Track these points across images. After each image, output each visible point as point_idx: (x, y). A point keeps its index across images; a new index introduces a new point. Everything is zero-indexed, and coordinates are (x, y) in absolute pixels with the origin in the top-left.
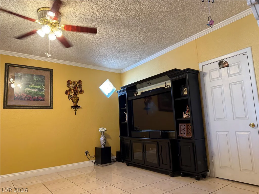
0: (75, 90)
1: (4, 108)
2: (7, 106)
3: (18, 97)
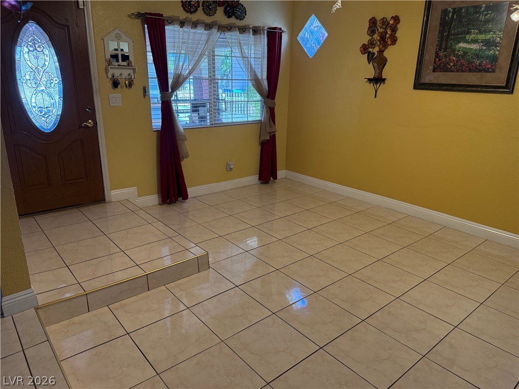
1: (415, 88)
2: (419, 85)
3: (440, 65)
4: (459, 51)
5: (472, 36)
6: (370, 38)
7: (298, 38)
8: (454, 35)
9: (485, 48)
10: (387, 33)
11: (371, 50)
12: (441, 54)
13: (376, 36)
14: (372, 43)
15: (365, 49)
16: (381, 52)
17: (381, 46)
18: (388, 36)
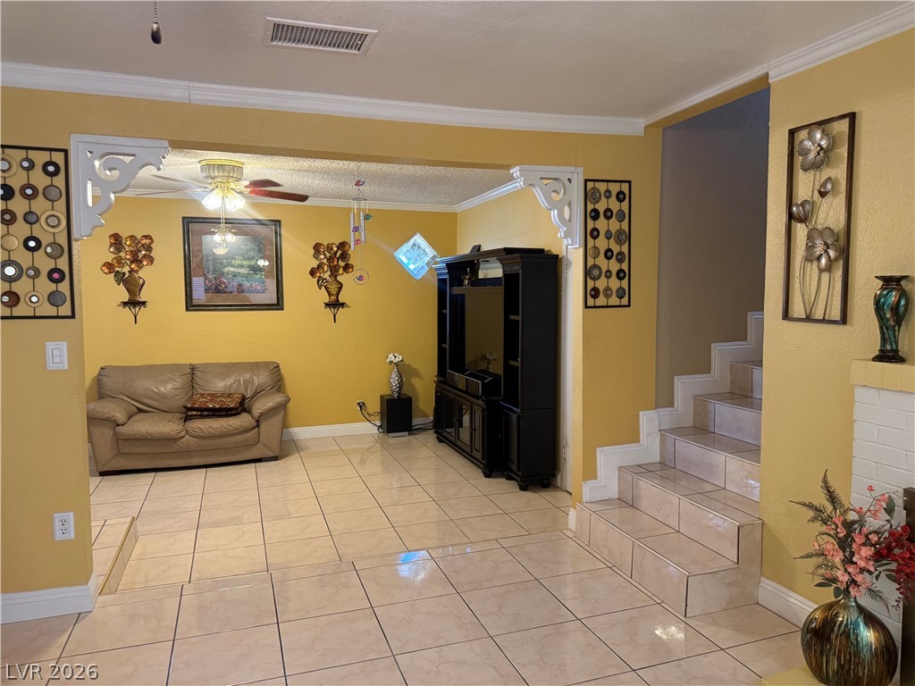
0: (332, 264)
1: (187, 310)
2: (192, 306)
3: (211, 286)
4: (228, 274)
5: (238, 262)
6: (114, 256)
9: (251, 272)
10: (140, 251)
11: (119, 270)
12: (210, 276)
13: (122, 254)
14: (120, 261)
15: (109, 268)
16: (134, 272)
17: (133, 266)
18: (140, 256)
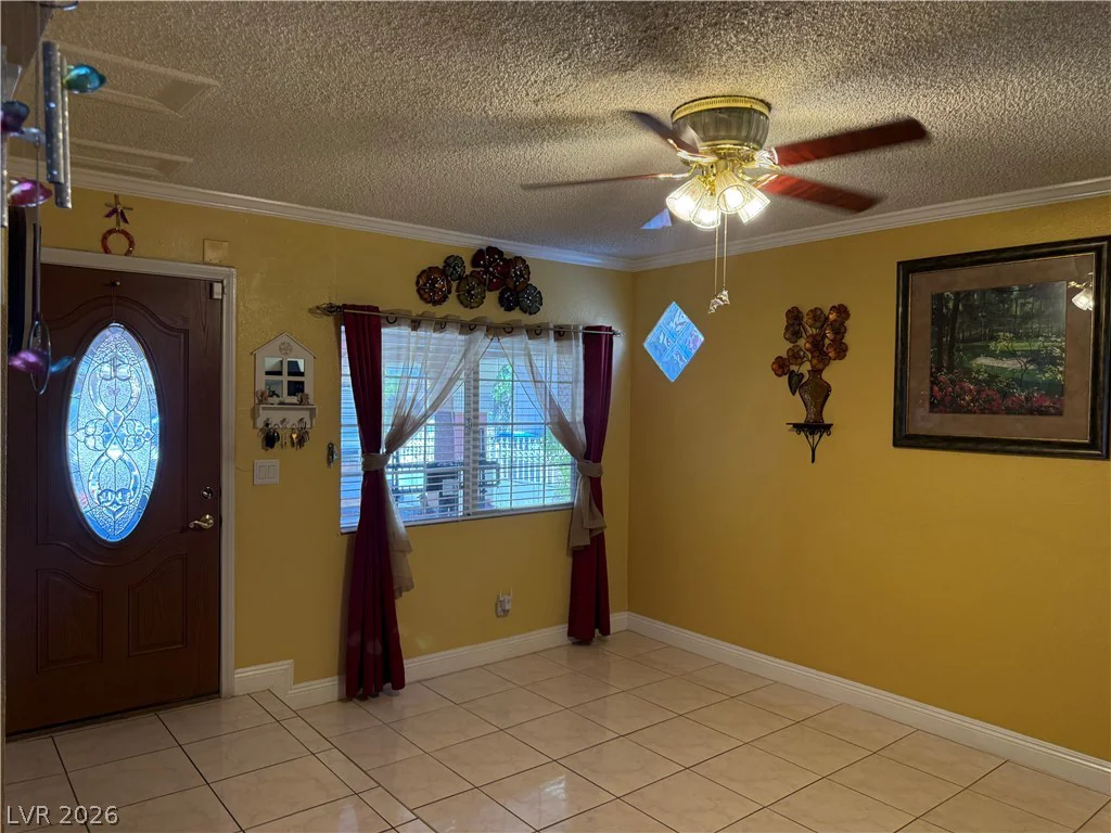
1: (897, 444)
2: (904, 438)
3: (943, 399)
4: (978, 372)
5: (1002, 345)
6: (791, 345)
7: (646, 345)
8: (963, 341)
9: (1032, 367)
10: (825, 336)
11: (794, 368)
12: (943, 377)
13: (802, 342)
14: (795, 356)
15: (781, 366)
16: (816, 372)
17: (815, 361)
18: (827, 342)
